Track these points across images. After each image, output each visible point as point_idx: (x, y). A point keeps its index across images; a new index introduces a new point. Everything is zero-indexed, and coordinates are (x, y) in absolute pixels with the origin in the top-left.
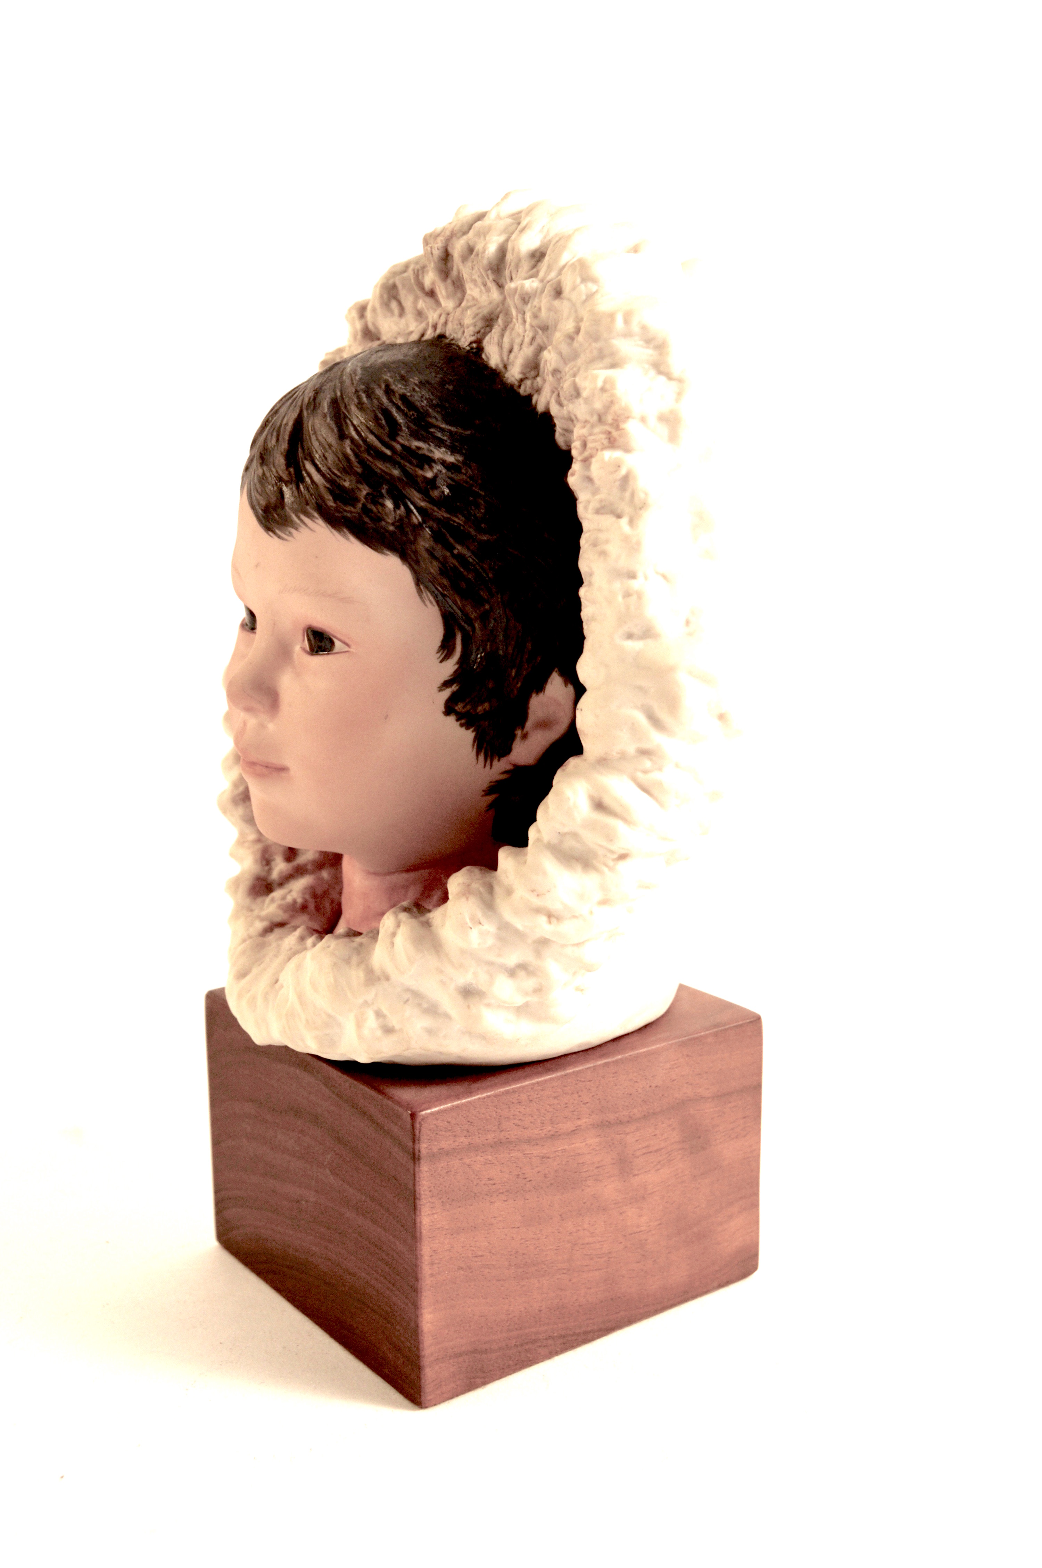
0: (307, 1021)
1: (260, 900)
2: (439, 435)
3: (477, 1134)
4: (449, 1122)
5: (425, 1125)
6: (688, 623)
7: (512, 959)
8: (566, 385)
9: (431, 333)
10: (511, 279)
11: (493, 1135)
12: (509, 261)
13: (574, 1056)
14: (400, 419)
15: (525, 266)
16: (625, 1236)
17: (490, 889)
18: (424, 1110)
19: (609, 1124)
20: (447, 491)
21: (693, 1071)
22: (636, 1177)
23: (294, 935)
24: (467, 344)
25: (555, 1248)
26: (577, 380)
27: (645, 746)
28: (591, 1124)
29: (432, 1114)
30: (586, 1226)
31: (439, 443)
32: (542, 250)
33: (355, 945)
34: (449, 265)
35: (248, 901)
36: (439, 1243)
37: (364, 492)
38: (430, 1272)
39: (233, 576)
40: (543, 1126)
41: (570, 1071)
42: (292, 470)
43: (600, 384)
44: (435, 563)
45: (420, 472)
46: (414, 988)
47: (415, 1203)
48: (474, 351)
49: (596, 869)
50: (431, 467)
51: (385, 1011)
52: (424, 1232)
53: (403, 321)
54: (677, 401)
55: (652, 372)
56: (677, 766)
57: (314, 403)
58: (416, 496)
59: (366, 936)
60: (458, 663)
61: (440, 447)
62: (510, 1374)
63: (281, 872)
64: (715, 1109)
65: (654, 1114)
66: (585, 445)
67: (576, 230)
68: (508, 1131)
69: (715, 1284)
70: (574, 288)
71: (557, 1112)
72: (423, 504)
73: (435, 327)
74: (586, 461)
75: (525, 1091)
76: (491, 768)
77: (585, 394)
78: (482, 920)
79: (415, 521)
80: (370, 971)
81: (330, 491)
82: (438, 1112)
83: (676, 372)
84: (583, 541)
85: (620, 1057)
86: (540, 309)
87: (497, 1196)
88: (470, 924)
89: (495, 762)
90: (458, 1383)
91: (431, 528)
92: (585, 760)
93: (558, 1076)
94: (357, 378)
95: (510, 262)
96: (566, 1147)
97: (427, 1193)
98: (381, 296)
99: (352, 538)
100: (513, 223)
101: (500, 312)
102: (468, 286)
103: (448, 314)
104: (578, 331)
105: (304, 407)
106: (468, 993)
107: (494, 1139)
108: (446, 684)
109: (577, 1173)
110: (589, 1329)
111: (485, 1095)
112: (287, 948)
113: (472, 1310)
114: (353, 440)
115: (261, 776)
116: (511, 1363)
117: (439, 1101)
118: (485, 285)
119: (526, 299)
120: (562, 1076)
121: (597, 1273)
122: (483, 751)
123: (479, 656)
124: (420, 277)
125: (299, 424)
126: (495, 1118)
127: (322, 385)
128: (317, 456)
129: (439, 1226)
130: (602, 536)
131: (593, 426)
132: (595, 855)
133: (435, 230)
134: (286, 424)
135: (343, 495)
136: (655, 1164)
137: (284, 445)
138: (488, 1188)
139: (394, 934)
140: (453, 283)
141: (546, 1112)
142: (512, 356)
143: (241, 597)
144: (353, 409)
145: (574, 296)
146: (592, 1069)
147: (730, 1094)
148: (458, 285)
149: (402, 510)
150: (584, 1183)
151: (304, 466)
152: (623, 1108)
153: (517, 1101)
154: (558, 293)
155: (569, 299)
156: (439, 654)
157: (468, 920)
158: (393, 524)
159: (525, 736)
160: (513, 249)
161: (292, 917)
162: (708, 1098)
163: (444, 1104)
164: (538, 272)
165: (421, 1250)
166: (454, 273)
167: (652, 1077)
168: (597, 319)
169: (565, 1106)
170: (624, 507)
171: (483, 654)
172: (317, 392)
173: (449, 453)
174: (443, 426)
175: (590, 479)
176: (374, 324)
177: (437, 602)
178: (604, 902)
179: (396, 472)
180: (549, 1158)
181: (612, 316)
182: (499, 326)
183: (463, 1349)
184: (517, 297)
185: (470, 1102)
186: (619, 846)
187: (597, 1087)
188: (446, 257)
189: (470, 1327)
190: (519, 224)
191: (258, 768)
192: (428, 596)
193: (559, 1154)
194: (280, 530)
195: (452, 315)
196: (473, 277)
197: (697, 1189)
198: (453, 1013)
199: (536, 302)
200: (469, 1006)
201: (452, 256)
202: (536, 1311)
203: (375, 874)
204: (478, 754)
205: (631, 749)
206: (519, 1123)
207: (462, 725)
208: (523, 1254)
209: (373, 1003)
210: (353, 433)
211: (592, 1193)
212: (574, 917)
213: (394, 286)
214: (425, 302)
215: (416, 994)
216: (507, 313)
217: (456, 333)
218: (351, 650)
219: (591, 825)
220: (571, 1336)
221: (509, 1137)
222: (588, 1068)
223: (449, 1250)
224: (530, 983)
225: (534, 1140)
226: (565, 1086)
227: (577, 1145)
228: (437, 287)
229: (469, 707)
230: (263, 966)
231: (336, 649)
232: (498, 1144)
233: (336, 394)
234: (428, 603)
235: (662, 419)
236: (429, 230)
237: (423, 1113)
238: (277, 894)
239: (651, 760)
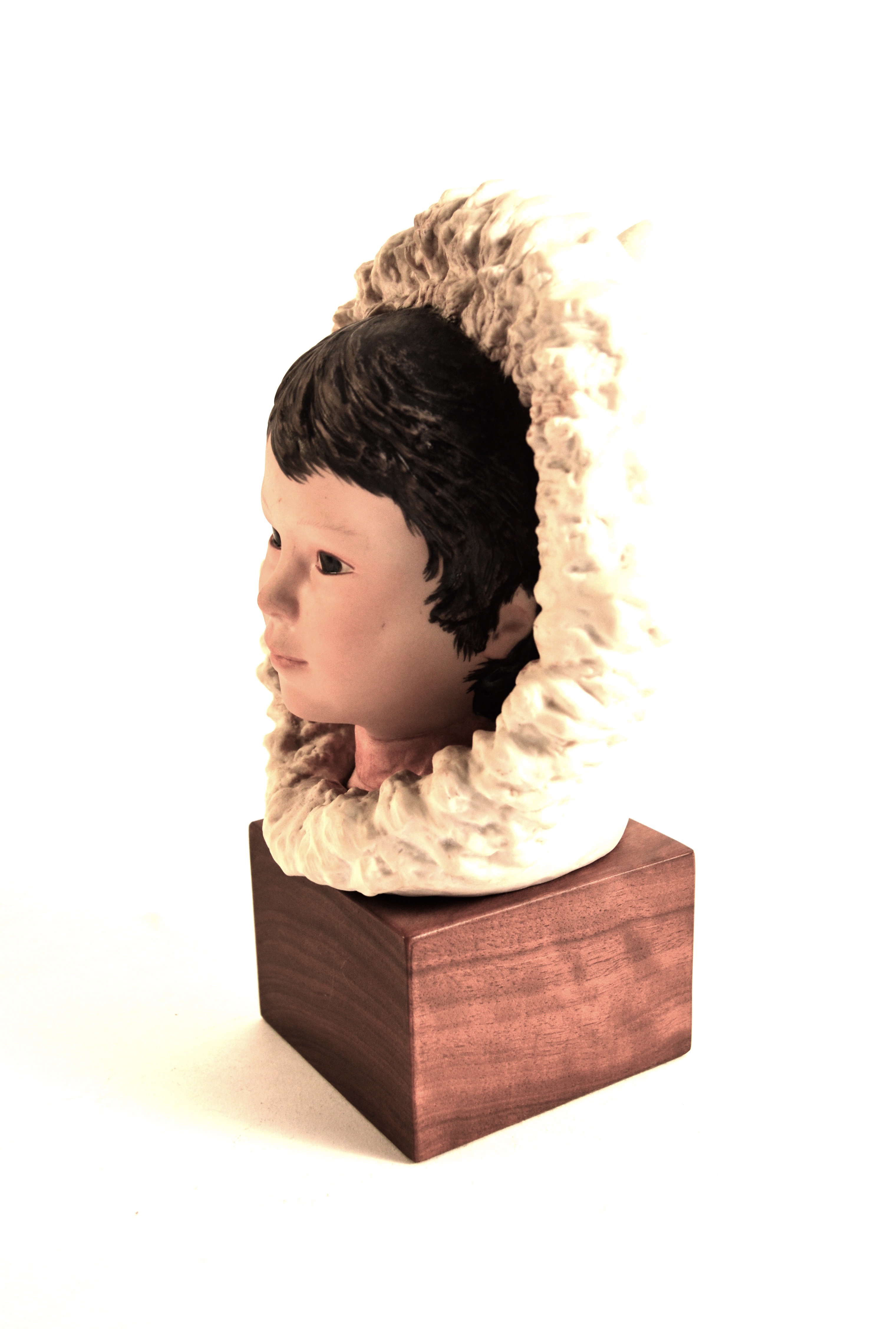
0: (323, 864)
1: (290, 754)
2: (423, 399)
3: (458, 953)
4: (435, 945)
5: (415, 948)
6: (623, 558)
7: (483, 821)
8: (525, 360)
9: (420, 303)
10: (484, 262)
11: (471, 953)
12: (481, 248)
13: (538, 888)
14: (391, 387)
15: (495, 252)
16: (580, 1027)
17: (466, 766)
18: (415, 936)
19: (566, 941)
20: (429, 444)
21: (636, 897)
22: (589, 981)
23: (316, 788)
24: (448, 316)
25: (523, 1038)
26: (534, 356)
27: (588, 657)
28: (551, 942)
29: (421, 939)
30: (547, 1021)
31: (423, 406)
32: (509, 237)
33: (360, 804)
34: (435, 245)
35: (281, 754)
36: (428, 1037)
37: (363, 447)
38: (421, 1059)
39: (262, 504)
40: (512, 945)
41: (534, 901)
42: (305, 427)
43: (551, 361)
44: (421, 503)
45: (407, 430)
46: (406, 841)
47: (408, 1007)
48: (454, 322)
49: (549, 753)
50: (416, 427)
51: (384, 858)
52: (416, 1029)
53: (400, 285)
54: (615, 374)
55: (595, 350)
56: (614, 672)
57: (322, 371)
58: (405, 449)
59: (370, 796)
60: (440, 581)
61: (424, 409)
62: (487, 1135)
63: (307, 731)
64: (655, 926)
65: (603, 931)
66: (540, 410)
67: (536, 223)
68: (483, 950)
69: (655, 1062)
70: (533, 276)
71: (523, 933)
72: (410, 456)
73: (423, 297)
74: (541, 424)
75: (497, 918)
76: (469, 661)
77: (540, 368)
78: (459, 792)
79: (404, 469)
80: (371, 827)
81: (336, 446)
82: (426, 938)
83: (615, 350)
84: (539, 489)
85: (575, 888)
86: (505, 292)
87: (475, 1000)
88: (449, 795)
89: (473, 657)
90: (444, 1143)
91: (417, 476)
92: (540, 666)
93: (523, 906)
94: (358, 349)
95: (483, 248)
96: (531, 960)
97: (418, 1000)
98: (382, 265)
99: (354, 483)
100: (485, 213)
101: (475, 290)
102: (450, 263)
103: (434, 287)
104: (534, 314)
105: (315, 373)
106: (449, 846)
107: (472, 956)
108: (431, 599)
109: (540, 980)
110: (550, 1099)
111: (464, 922)
112: (310, 798)
113: (455, 1088)
114: (353, 404)
115: (286, 667)
116: (487, 1127)
117: (427, 927)
118: (463, 265)
119: (494, 282)
120: (527, 906)
121: (556, 1056)
122: (462, 649)
123: (458, 575)
124: (412, 253)
125: (311, 387)
126: (472, 940)
127: (330, 353)
128: (325, 416)
129: (427, 1025)
130: (554, 487)
131: (546, 395)
132: (548, 742)
133: (424, 213)
134: (301, 388)
135: (347, 450)
136: (605, 970)
137: (299, 406)
138: (467, 994)
139: (390, 799)
140: (438, 261)
141: (514, 934)
142: (484, 327)
143: (269, 521)
144: (354, 377)
145: (532, 284)
146: (552, 899)
147: (667, 914)
148: (442, 263)
149: (394, 460)
150: (546, 988)
151: (315, 423)
152: (577, 929)
153: (490, 927)
154: (520, 280)
155: (529, 286)
156: (425, 575)
157: (447, 792)
158: (386, 472)
159: (496, 637)
160: (485, 238)
161: (315, 769)
162: (649, 917)
163: (431, 931)
164: (505, 258)
165: (413, 1043)
166: (439, 252)
167: (602, 903)
168: (550, 306)
169: (529, 928)
170: (571, 463)
171: (461, 574)
172: (326, 360)
173: (431, 414)
174: (427, 391)
175: (543, 440)
176: (377, 286)
177: (424, 533)
178: (556, 778)
179: (388, 430)
180: (517, 969)
181: (561, 304)
182: (474, 301)
183: (448, 1117)
184: (487, 281)
185: (452, 929)
186: (568, 736)
187: (557, 913)
188: (432, 238)
189: (453, 1100)
190: (491, 213)
191: (284, 661)
192: (416, 529)
193: (525, 966)
194: (296, 474)
195: (437, 288)
196: (454, 257)
197: (640, 989)
198: (437, 860)
199: (502, 285)
200: (449, 857)
201: (437, 238)
202: (507, 1087)
203: (380, 740)
204: (458, 652)
205: (577, 659)
206: (493, 943)
207: (444, 630)
208: (496, 1044)
209: (374, 852)
210: (354, 398)
211: (553, 995)
212: (532, 791)
213: (392, 256)
214: (416, 273)
215: (408, 846)
216: (481, 290)
217: (440, 304)
218: (354, 571)
219: (544, 720)
220: (536, 1105)
221: (484, 954)
222: (549, 898)
223: (436, 1043)
224: (498, 839)
225: (504, 956)
226: (530, 913)
227: (540, 958)
228: (425, 263)
229: (450, 616)
230: (291, 812)
231: (343, 571)
232: (475, 961)
233: (340, 364)
234: (416, 534)
235: (603, 390)
236: (419, 212)
237: (415, 938)
238: (304, 749)
239: (592, 668)
